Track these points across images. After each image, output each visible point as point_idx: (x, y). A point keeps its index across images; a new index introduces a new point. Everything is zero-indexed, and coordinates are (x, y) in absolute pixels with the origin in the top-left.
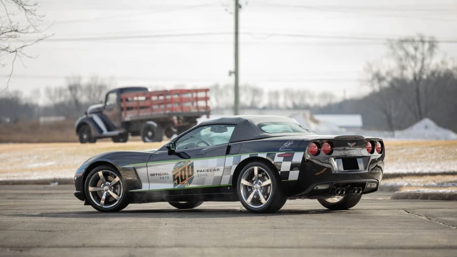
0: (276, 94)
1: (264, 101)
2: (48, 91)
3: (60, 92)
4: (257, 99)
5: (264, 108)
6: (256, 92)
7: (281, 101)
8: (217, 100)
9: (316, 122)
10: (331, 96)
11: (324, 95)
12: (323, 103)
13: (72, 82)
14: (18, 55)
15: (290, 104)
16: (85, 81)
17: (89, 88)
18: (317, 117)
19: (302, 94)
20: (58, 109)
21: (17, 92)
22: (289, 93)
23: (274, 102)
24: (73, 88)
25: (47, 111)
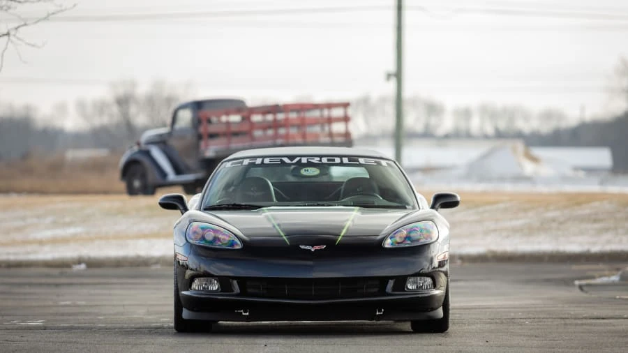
0: (466, 114)
1: (447, 124)
2: (81, 106)
3: (101, 107)
4: (433, 121)
5: (447, 137)
6: (433, 109)
7: (475, 124)
8: (367, 122)
9: (534, 159)
10: (560, 116)
11: (548, 115)
12: (546, 128)
13: (121, 91)
14: (12, 42)
15: (490, 130)
16: (143, 90)
17: (151, 102)
18: (538, 152)
19: (511, 114)
20: (98, 136)
21: (28, 108)
22: (488, 112)
23: (462, 125)
24: (123, 102)
25: (78, 140)
